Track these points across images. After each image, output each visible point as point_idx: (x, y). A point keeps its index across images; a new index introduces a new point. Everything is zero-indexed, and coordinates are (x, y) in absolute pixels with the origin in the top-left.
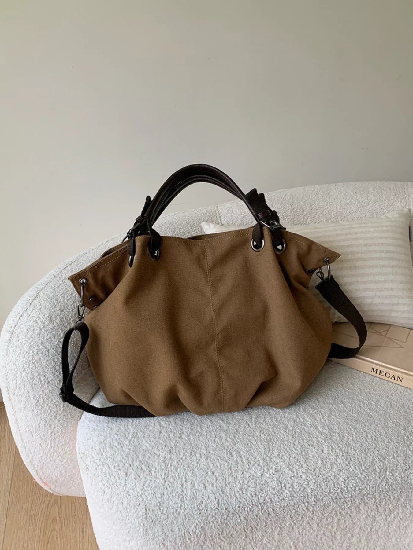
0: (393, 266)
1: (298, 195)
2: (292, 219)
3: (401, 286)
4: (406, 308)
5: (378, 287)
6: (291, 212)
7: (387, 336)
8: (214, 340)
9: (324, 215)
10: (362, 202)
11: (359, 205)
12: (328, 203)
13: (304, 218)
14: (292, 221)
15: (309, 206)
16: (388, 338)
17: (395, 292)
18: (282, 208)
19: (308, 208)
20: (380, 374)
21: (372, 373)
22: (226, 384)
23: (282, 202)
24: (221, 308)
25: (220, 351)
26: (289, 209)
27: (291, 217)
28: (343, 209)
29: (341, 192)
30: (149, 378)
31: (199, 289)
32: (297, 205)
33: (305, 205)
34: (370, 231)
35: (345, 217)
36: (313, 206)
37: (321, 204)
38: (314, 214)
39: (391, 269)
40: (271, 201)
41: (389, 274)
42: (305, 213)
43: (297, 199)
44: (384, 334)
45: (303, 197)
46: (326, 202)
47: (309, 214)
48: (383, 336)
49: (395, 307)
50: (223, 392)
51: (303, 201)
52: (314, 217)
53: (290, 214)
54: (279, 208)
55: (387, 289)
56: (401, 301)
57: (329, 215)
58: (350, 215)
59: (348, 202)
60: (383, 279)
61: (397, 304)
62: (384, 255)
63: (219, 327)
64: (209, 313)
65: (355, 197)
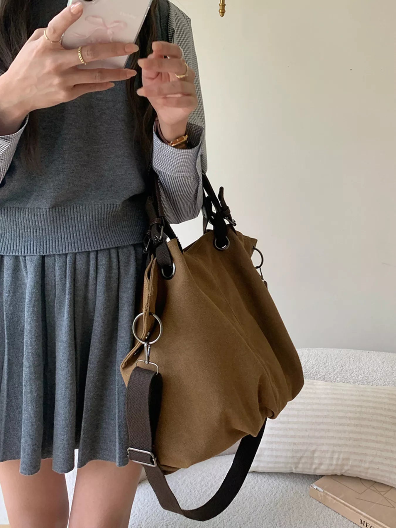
1: (332, 355)
2: (323, 376)
6: (324, 369)
7: (385, 496)
9: (352, 377)
10: (387, 371)
11: (384, 373)
12: (357, 366)
13: (334, 376)
14: (323, 377)
15: (340, 366)
16: (385, 497)
18: (316, 364)
19: (339, 368)
20: (366, 527)
21: (361, 525)
23: (317, 359)
26: (322, 366)
27: (323, 374)
28: (369, 374)
29: (371, 359)
32: (329, 364)
33: (337, 365)
34: (380, 397)
35: (370, 382)
36: (343, 367)
37: (351, 367)
38: (344, 374)
40: (308, 356)
41: (391, 437)
42: (336, 372)
43: (331, 358)
44: (382, 493)
45: (336, 358)
46: (356, 366)
47: (339, 374)
48: (381, 494)
51: (335, 362)
52: (343, 377)
53: (322, 371)
54: (313, 363)
57: (357, 378)
58: (375, 381)
59: (375, 369)
62: (388, 419)
65: (382, 365)
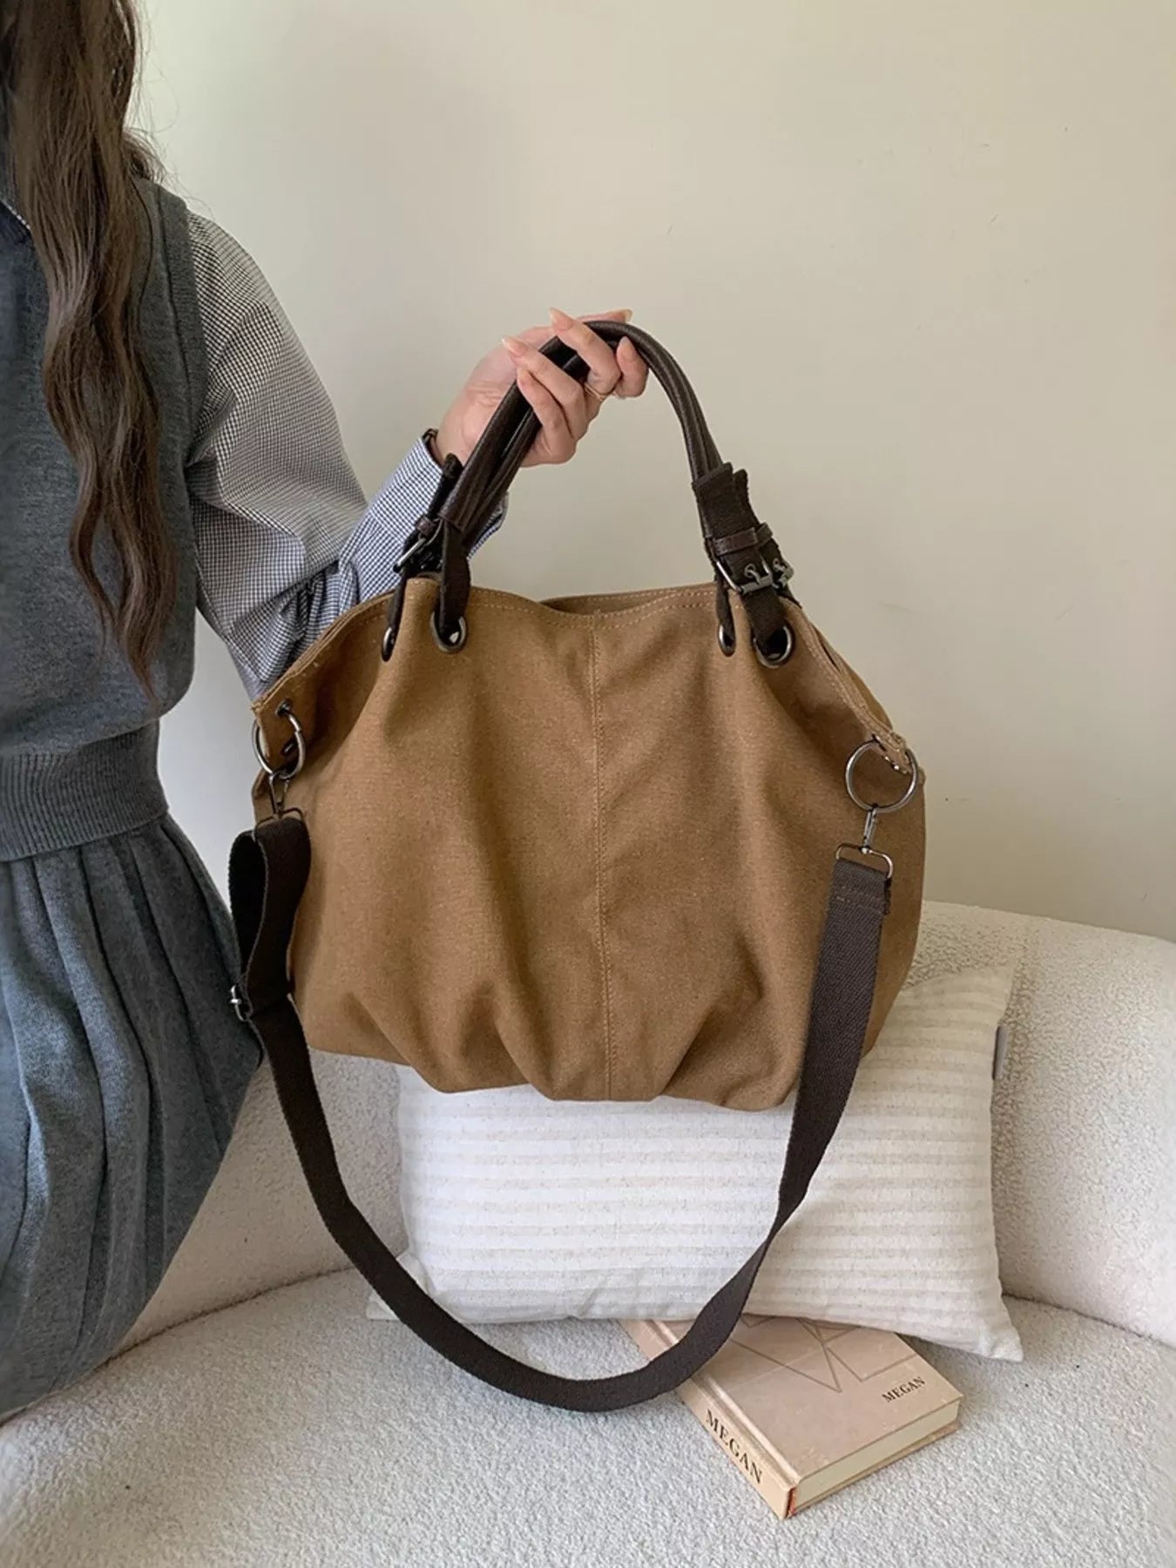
0: (914, 1183)
3: (935, 1243)
4: (947, 1305)
5: (861, 1247)
8: (595, 883)
17: (916, 1261)
20: (721, 1436)
21: (708, 1426)
22: (616, 999)
24: (621, 798)
25: (608, 915)
30: (427, 966)
31: (567, 743)
39: (908, 1191)
49: (913, 1302)
50: (609, 1024)
55: (889, 1253)
56: (931, 1285)
60: (878, 1224)
61: (921, 1294)
63: (611, 851)
64: (588, 815)
